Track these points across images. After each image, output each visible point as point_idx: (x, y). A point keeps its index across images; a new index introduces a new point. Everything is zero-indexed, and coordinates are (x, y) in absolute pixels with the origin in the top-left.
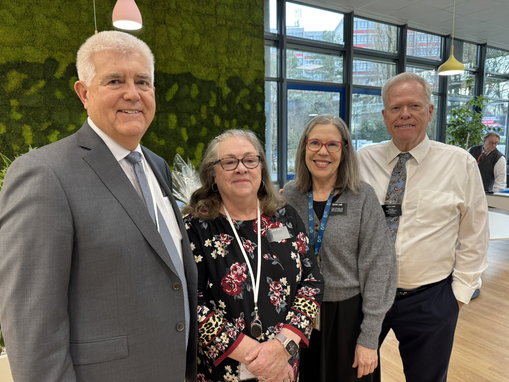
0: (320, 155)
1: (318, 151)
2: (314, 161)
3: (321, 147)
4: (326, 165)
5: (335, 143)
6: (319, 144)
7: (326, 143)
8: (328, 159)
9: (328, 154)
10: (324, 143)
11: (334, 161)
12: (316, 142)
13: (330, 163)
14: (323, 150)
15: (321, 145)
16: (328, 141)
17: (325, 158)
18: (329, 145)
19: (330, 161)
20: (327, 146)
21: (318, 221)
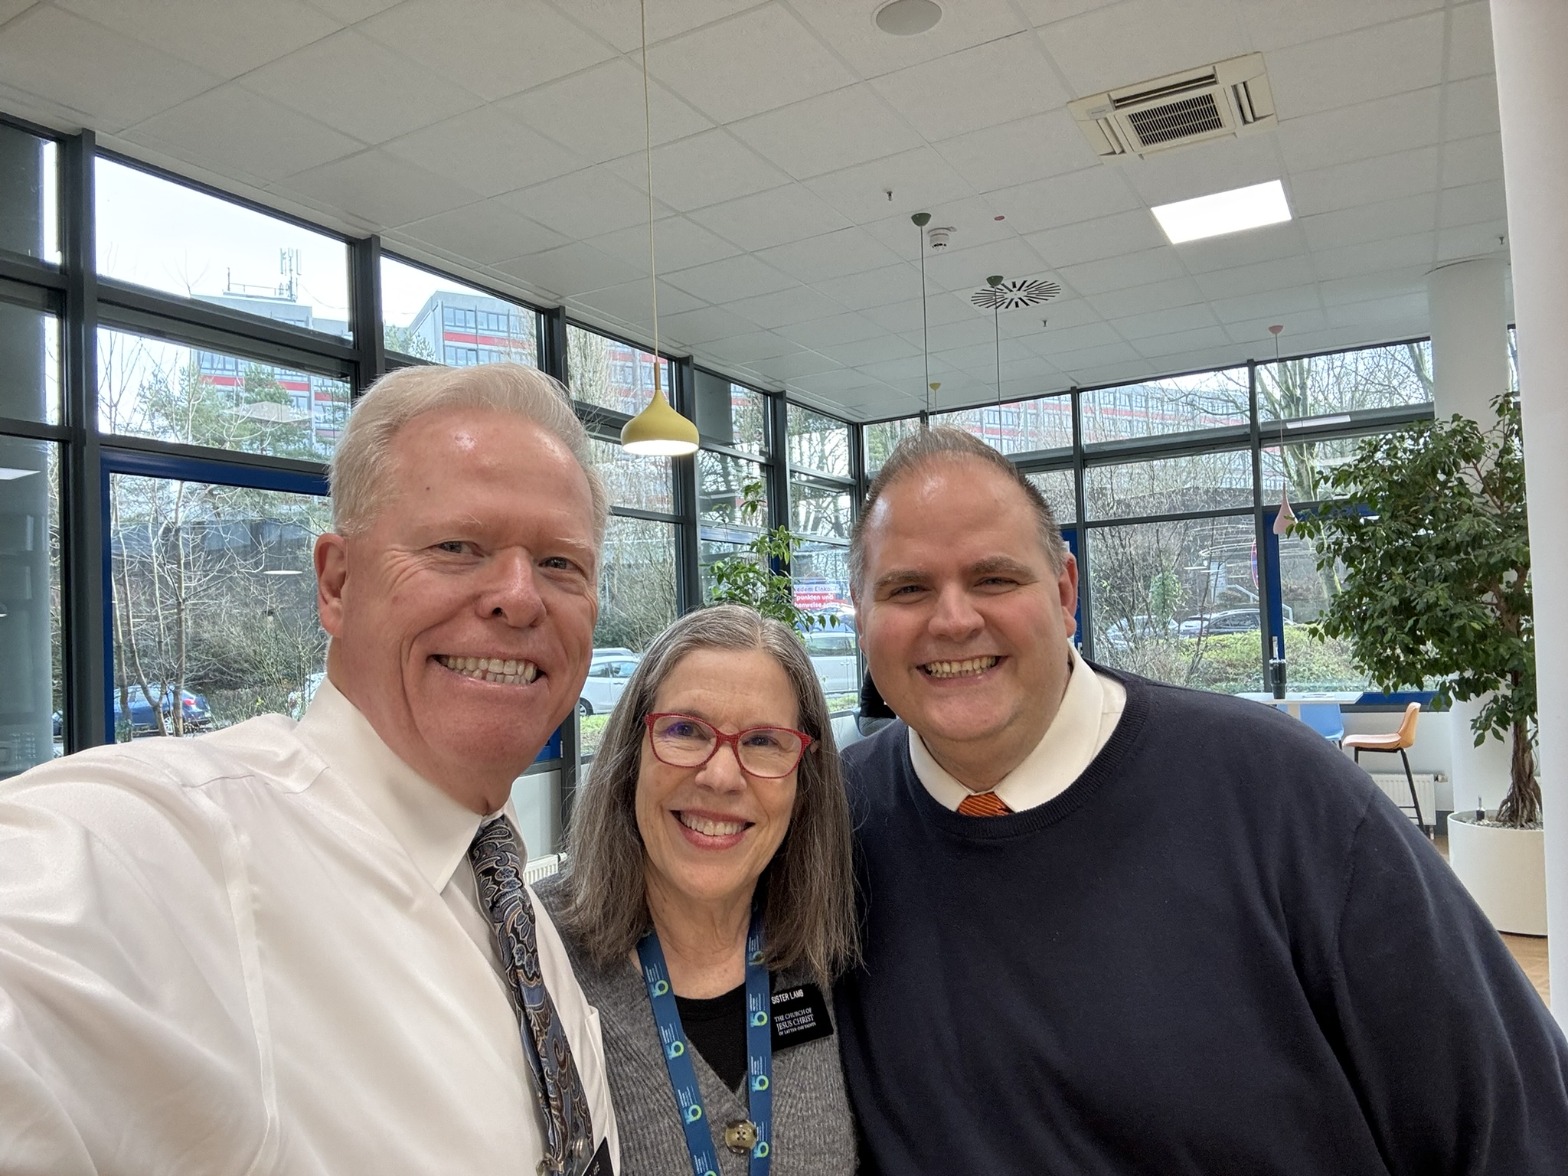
0: (707, 787)
1: (701, 767)
2: (677, 814)
3: (711, 747)
4: (730, 836)
5: (774, 735)
6: (703, 737)
7: (736, 732)
8: (741, 809)
9: (742, 781)
10: (727, 730)
11: (765, 820)
12: (689, 726)
13: (749, 825)
14: (723, 766)
15: (714, 740)
16: (747, 723)
17: (731, 802)
18: (745, 744)
19: (751, 819)
20: (740, 747)
21: (734, 1100)
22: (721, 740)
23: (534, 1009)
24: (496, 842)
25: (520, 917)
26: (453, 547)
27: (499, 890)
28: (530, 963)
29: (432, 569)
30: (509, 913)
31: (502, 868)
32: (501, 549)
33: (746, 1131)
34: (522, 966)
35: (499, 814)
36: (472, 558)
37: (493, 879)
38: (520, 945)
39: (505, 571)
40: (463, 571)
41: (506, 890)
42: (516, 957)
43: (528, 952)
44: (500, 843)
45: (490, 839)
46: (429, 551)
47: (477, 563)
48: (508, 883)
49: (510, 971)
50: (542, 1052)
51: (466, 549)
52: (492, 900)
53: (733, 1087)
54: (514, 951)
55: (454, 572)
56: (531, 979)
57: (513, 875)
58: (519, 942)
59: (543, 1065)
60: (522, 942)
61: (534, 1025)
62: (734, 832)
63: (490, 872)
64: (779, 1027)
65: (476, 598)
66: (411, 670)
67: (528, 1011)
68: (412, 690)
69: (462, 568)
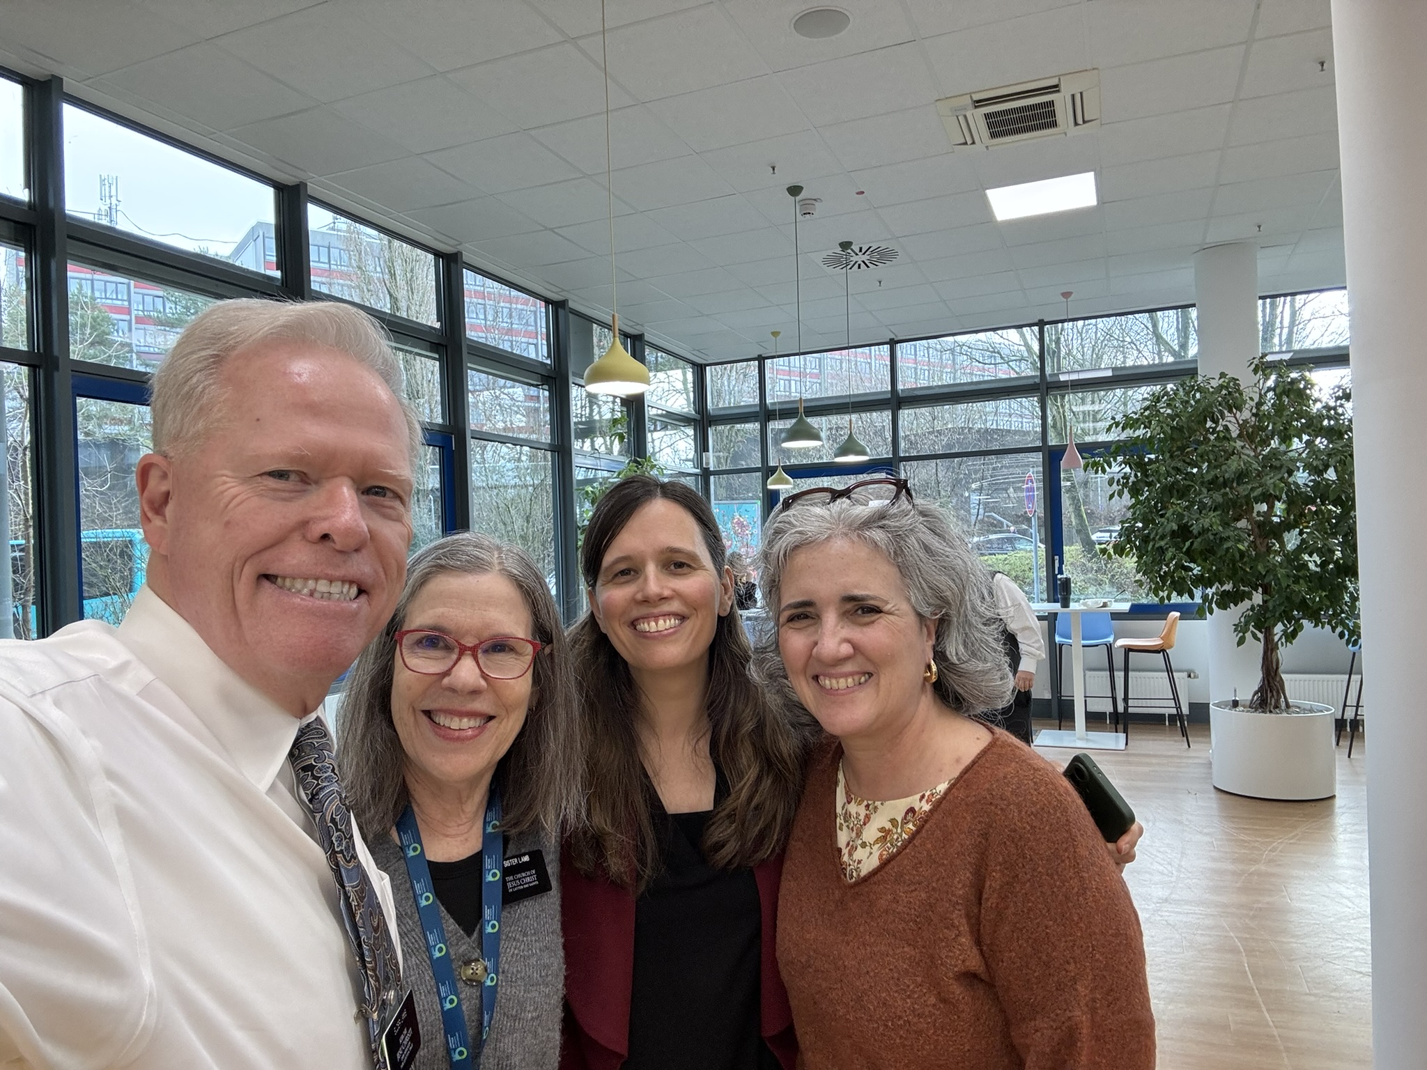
0: (452, 690)
1: (447, 673)
2: (427, 713)
3: (455, 657)
4: (474, 728)
5: (512, 643)
6: (448, 648)
7: (478, 642)
8: (482, 705)
9: (483, 683)
10: (469, 642)
11: (504, 713)
12: (435, 640)
13: (491, 718)
14: (467, 672)
15: (457, 650)
16: (486, 634)
17: (473, 700)
18: (486, 651)
19: (492, 713)
20: (480, 655)
21: (469, 943)
22: (463, 650)
23: (353, 887)
24: (314, 741)
25: (338, 808)
26: (280, 475)
27: (318, 784)
28: (347, 848)
29: (262, 495)
30: (328, 806)
31: (319, 765)
32: (328, 478)
33: (478, 968)
34: (341, 852)
35: (312, 717)
36: (300, 486)
37: (312, 774)
38: (338, 833)
39: (332, 500)
40: (293, 498)
41: (324, 784)
42: (336, 844)
43: (346, 838)
44: (317, 743)
45: (308, 739)
46: (259, 478)
47: (304, 491)
48: (326, 778)
49: (330, 855)
50: (360, 923)
51: (293, 477)
52: (312, 793)
53: (469, 933)
54: (334, 839)
55: (284, 500)
56: (349, 862)
57: (330, 770)
58: (338, 830)
59: (361, 933)
60: (340, 830)
61: (353, 900)
62: (477, 725)
63: (309, 768)
64: (509, 885)
65: (304, 524)
66: (243, 588)
67: (347, 889)
68: (242, 606)
69: (292, 495)
